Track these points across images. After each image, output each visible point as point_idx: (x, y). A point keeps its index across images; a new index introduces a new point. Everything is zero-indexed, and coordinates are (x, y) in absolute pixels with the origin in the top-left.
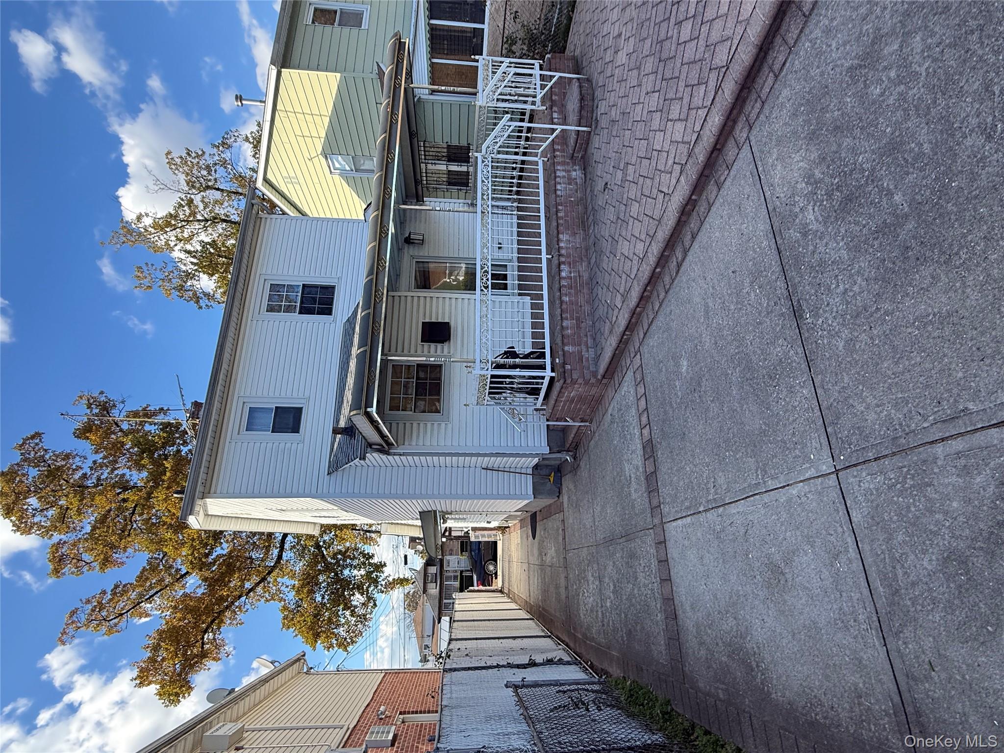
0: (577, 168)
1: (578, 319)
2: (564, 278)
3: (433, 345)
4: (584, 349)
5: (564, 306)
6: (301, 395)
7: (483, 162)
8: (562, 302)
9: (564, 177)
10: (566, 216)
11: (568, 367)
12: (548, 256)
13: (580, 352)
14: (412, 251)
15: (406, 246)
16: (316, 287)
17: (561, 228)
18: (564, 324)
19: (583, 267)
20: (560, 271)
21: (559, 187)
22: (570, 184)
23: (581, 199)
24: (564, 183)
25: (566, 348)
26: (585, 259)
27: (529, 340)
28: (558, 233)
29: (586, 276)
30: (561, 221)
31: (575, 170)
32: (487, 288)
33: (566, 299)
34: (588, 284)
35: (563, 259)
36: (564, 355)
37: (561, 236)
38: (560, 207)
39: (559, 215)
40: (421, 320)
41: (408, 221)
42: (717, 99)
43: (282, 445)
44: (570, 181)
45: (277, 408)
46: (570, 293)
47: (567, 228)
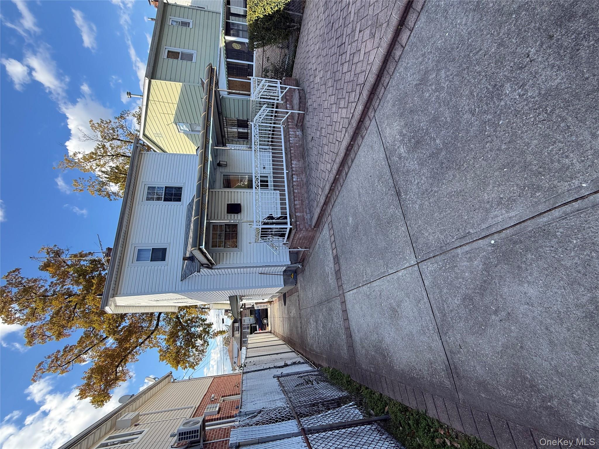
1: (302, 200)
2: (295, 181)
3: (233, 215)
4: (305, 214)
5: (295, 195)
6: (165, 242)
7: (254, 127)
8: (294, 193)
9: (293, 134)
10: (295, 152)
11: (298, 223)
12: (287, 171)
13: (303, 216)
14: (220, 170)
15: (218, 167)
16: (172, 188)
17: (292, 158)
18: (295, 203)
19: (303, 176)
20: (293, 178)
21: (291, 139)
22: (296, 138)
23: (302, 145)
24: (293, 137)
25: (297, 214)
26: (304, 173)
27: (279, 211)
28: (291, 160)
29: (305, 180)
30: (292, 155)
31: (298, 131)
32: (258, 186)
33: (296, 191)
34: (305, 184)
35: (294, 173)
36: (296, 218)
37: (293, 162)
38: (292, 148)
39: (292, 152)
40: (227, 203)
41: (218, 156)
42: (360, 98)
43: (156, 267)
44: (296, 136)
45: (153, 249)
46: (298, 188)
47: (295, 158)
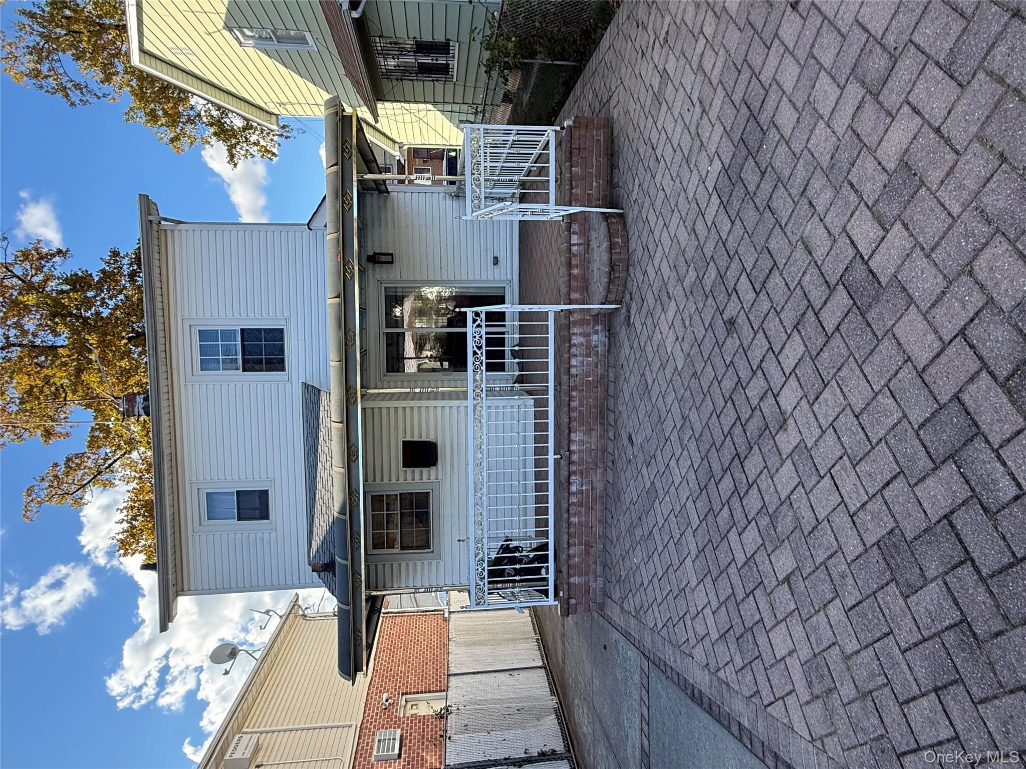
0: (599, 328)
1: (587, 544)
2: (574, 493)
3: (417, 470)
4: (591, 577)
5: (572, 530)
6: (264, 477)
8: (569, 524)
9: (582, 344)
10: (581, 405)
11: (573, 601)
12: (556, 457)
13: (587, 584)
14: (379, 273)
15: (370, 265)
17: (574, 424)
18: (571, 552)
19: (597, 477)
20: (569, 483)
21: (574, 362)
22: (588, 355)
23: (602, 377)
24: (581, 355)
25: (572, 580)
26: (600, 465)
28: (570, 432)
29: (600, 486)
30: (574, 414)
31: (596, 333)
33: (574, 520)
34: (601, 497)
35: (573, 468)
36: (569, 589)
37: (573, 436)
38: (574, 393)
39: (573, 404)
40: (401, 440)
43: (252, 536)
44: (590, 349)
45: (238, 492)
46: (580, 512)
47: (581, 424)
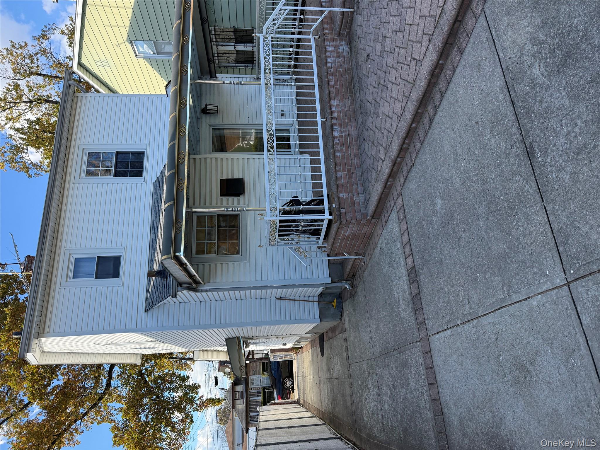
0: (344, 43)
1: (349, 171)
2: (337, 137)
3: (230, 198)
4: (355, 194)
5: (338, 161)
6: (119, 245)
7: (264, 41)
8: (335, 157)
9: (333, 51)
10: (336, 84)
11: (343, 210)
12: (322, 119)
13: (352, 198)
14: (208, 120)
15: (203, 116)
16: (128, 153)
17: (332, 95)
19: (352, 127)
20: (333, 131)
21: (329, 60)
22: (338, 57)
23: (348, 70)
24: (333, 57)
25: (341, 195)
26: (353, 120)
27: (310, 190)
28: (330, 99)
29: (354, 134)
30: (332, 89)
31: (342, 45)
32: (272, 148)
33: (339, 154)
34: (356, 141)
35: (335, 121)
36: (339, 201)
37: (332, 102)
38: (331, 77)
39: (331, 83)
40: (220, 177)
41: (204, 95)
43: (105, 289)
44: (338, 54)
45: (99, 257)
46: (342, 149)
47: (337, 95)
